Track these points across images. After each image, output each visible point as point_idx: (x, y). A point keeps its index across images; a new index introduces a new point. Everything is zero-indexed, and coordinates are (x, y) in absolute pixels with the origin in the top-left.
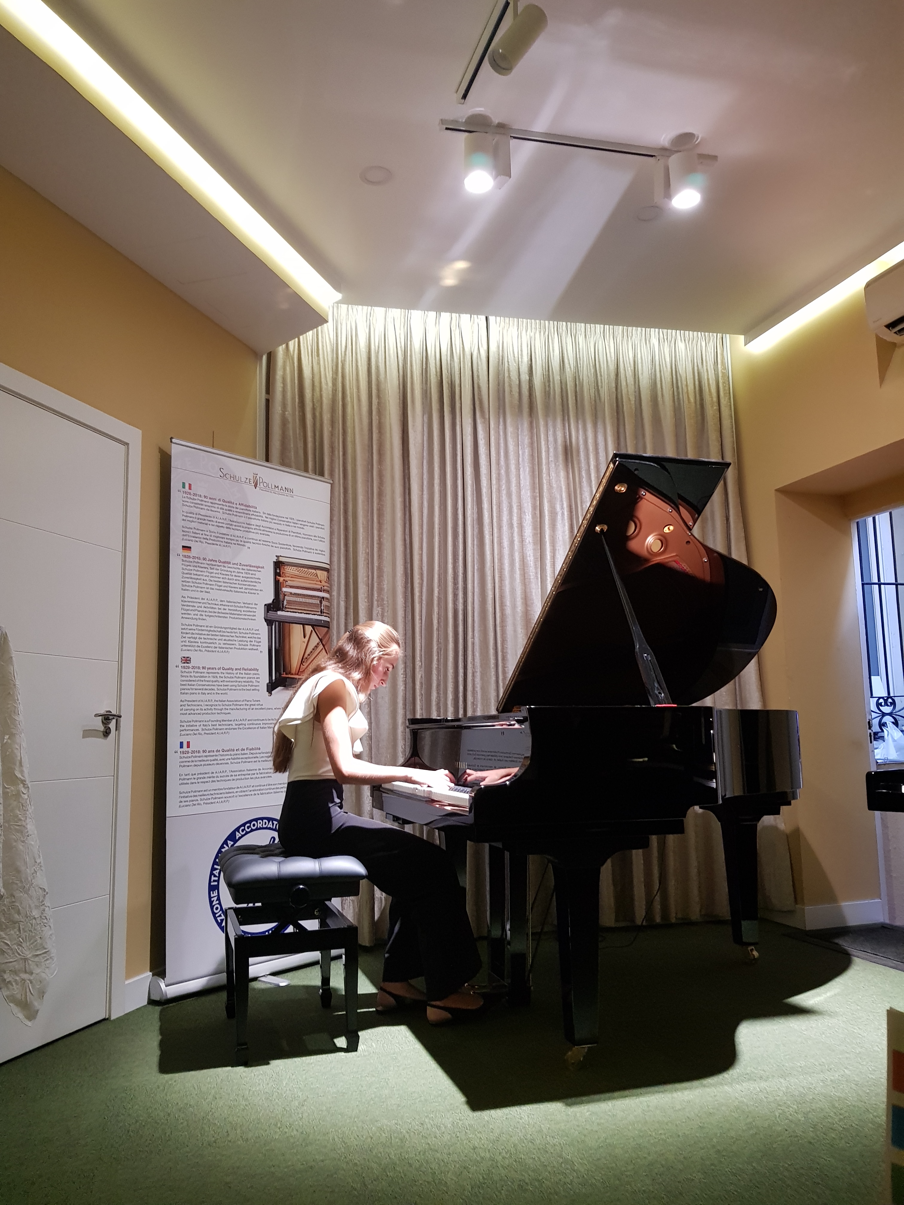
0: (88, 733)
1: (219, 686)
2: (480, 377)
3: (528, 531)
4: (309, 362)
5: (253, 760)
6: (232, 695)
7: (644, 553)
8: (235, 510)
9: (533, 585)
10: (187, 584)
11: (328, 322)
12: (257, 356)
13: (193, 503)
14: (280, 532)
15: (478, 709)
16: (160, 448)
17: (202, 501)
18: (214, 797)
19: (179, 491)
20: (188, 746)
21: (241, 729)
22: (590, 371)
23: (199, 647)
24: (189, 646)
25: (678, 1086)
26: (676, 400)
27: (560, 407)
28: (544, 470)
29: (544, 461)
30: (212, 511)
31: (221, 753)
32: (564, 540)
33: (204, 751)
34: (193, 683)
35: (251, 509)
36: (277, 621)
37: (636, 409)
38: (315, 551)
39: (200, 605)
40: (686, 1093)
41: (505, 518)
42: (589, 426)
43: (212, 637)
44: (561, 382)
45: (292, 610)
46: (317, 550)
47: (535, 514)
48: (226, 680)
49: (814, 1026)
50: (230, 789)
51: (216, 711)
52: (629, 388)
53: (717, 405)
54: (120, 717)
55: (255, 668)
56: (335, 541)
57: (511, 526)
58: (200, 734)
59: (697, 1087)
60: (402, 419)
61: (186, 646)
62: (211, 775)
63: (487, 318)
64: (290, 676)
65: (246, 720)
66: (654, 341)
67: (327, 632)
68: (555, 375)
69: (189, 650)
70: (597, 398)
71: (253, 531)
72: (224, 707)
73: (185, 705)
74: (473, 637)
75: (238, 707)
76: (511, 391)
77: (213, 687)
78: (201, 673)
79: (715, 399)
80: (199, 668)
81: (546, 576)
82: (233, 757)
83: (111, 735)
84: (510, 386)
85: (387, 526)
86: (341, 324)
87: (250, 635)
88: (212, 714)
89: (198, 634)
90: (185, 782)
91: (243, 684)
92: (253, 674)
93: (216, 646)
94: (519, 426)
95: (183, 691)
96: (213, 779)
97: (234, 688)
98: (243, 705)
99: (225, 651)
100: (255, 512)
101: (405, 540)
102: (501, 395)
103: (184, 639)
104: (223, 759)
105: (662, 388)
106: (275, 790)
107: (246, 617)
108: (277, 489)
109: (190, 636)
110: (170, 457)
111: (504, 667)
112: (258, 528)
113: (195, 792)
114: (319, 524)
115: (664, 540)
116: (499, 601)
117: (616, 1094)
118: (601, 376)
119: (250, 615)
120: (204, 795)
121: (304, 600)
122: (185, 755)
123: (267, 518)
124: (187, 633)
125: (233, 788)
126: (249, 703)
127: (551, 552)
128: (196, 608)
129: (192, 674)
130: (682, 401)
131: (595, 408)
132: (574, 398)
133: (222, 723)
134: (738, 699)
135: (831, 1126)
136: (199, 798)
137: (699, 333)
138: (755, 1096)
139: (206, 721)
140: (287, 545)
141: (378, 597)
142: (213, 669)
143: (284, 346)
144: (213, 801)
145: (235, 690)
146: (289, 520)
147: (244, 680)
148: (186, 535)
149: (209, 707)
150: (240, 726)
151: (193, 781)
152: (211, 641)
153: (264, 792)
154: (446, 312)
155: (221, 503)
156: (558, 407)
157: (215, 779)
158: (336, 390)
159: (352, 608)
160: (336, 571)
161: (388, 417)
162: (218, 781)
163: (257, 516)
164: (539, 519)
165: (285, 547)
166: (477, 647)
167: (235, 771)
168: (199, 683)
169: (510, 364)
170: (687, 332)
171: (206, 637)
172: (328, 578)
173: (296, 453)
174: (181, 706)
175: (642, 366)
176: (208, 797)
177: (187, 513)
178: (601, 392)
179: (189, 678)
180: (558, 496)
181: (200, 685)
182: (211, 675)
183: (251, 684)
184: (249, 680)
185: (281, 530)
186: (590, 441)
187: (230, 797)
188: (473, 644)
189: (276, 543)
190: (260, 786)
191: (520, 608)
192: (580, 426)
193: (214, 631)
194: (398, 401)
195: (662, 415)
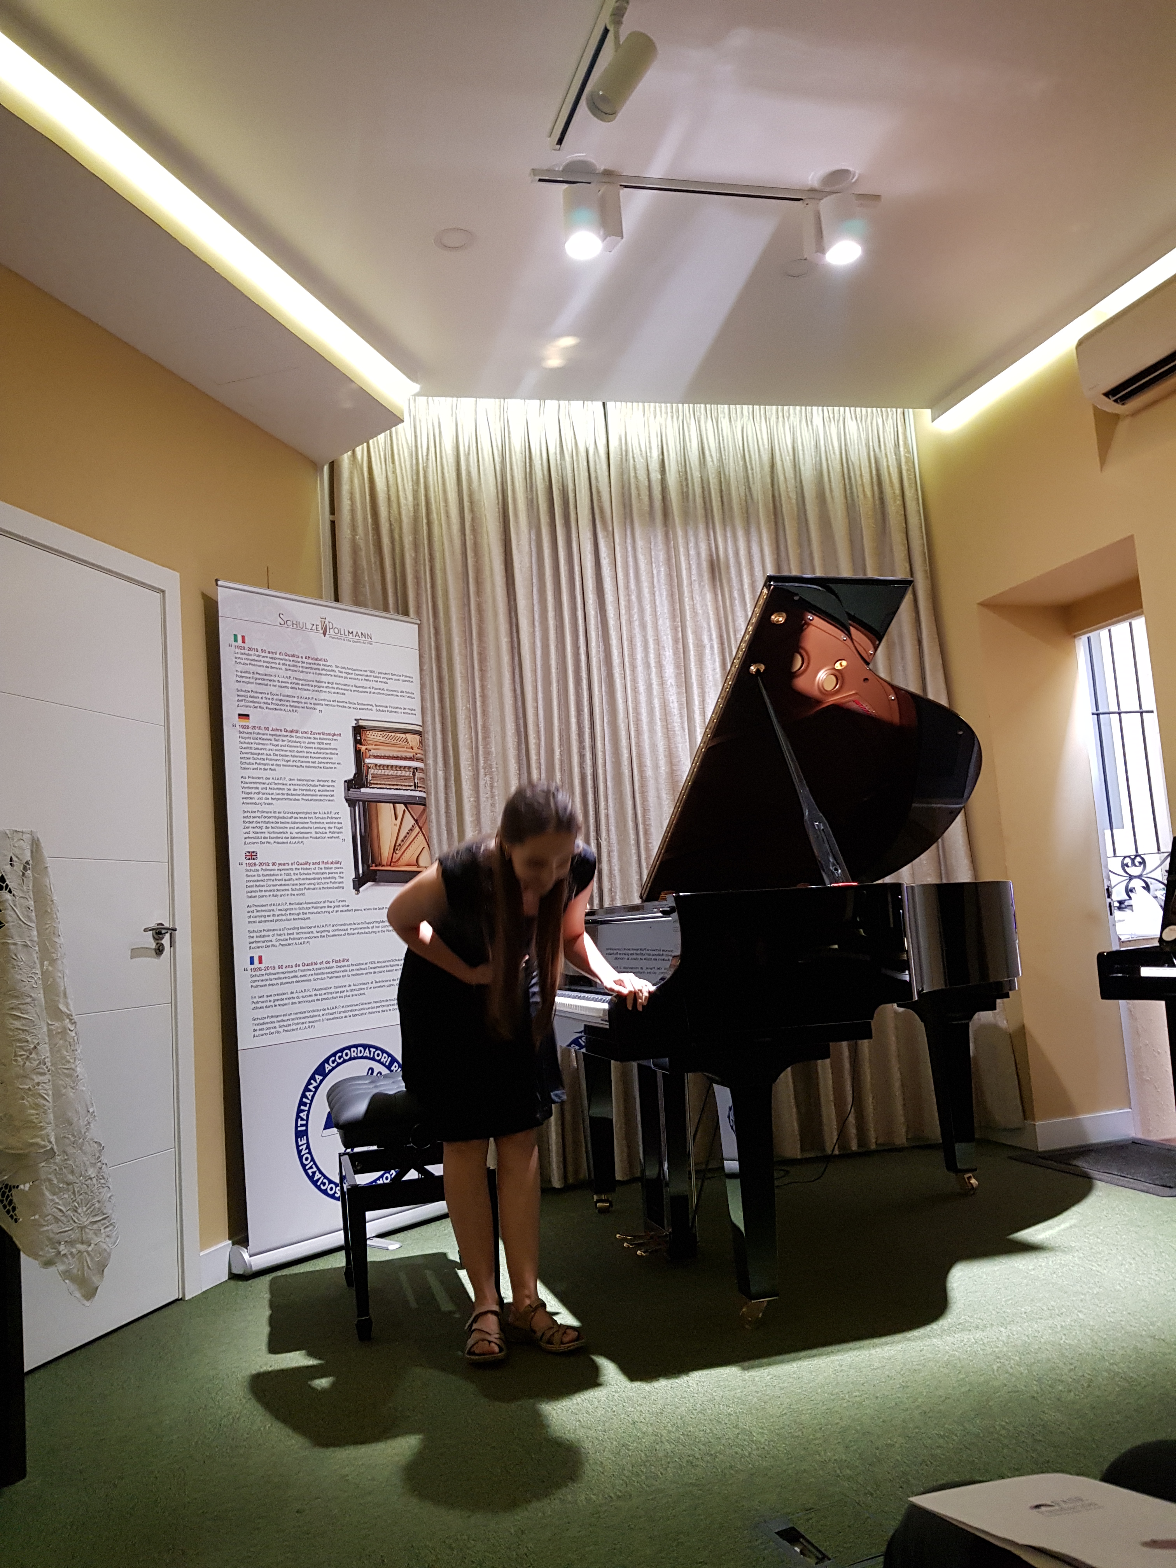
0: (136, 952)
1: (293, 885)
2: (600, 479)
3: (670, 670)
4: (382, 473)
5: (341, 974)
6: (311, 896)
7: (815, 693)
8: (300, 664)
9: (679, 739)
10: (248, 761)
11: (403, 421)
12: (316, 467)
13: (248, 659)
14: (358, 689)
15: (618, 897)
16: (203, 593)
17: (259, 656)
18: (295, 1022)
19: (230, 645)
20: (260, 962)
21: (324, 937)
22: (738, 464)
23: (267, 838)
24: (254, 838)
25: (876, 1341)
26: (848, 495)
27: (703, 512)
28: (686, 594)
29: (685, 582)
30: (272, 668)
31: (301, 968)
32: (715, 680)
33: (280, 967)
34: (261, 883)
35: (321, 663)
36: (361, 801)
37: (798, 508)
38: (403, 711)
39: (265, 786)
40: (886, 1348)
41: (639, 656)
42: (740, 534)
43: (282, 825)
44: (702, 480)
45: (379, 786)
46: (405, 709)
47: (677, 648)
48: (302, 877)
49: (1043, 1264)
50: (314, 1011)
51: (292, 917)
52: (788, 483)
53: (900, 498)
54: (175, 930)
55: (338, 860)
56: (428, 696)
57: (647, 665)
58: (273, 946)
59: (899, 1342)
60: (503, 537)
61: (251, 838)
62: (289, 996)
63: (604, 404)
64: (380, 868)
65: (329, 925)
66: (817, 420)
67: (424, 810)
68: (693, 471)
69: (254, 843)
70: (749, 498)
71: (324, 690)
72: (301, 911)
73: (253, 912)
74: (607, 809)
75: (319, 910)
76: (639, 495)
77: (286, 888)
78: (271, 870)
79: (898, 492)
80: (268, 864)
81: (695, 727)
82: (316, 972)
83: (164, 953)
84: (638, 488)
85: (492, 674)
86: (420, 421)
87: (329, 820)
88: (287, 920)
89: (265, 822)
90: (259, 1005)
91: (323, 881)
92: (336, 868)
93: (287, 835)
94: (652, 538)
95: (249, 894)
96: (294, 1001)
97: (312, 886)
98: (324, 907)
99: (298, 842)
100: (325, 666)
101: (515, 691)
102: (627, 501)
103: (247, 830)
104: (305, 976)
105: (830, 481)
106: (370, 1010)
107: (322, 798)
108: (351, 635)
109: (255, 825)
110: (217, 603)
111: (647, 843)
112: (330, 685)
113: (272, 1017)
114: (406, 676)
115: (839, 676)
116: (637, 762)
117: (803, 1354)
118: (752, 469)
119: (327, 796)
120: (284, 1021)
121: (392, 773)
122: (258, 973)
123: (341, 672)
124: (250, 822)
125: (318, 1010)
126: (332, 905)
127: (699, 696)
128: (260, 790)
129: (260, 873)
130: (856, 497)
131: (747, 512)
132: (719, 499)
133: (300, 931)
134: (942, 868)
135: (1059, 1378)
136: (277, 1025)
137: (874, 409)
138: (969, 1349)
139: (280, 930)
140: (368, 705)
141: (485, 763)
142: (285, 864)
143: (350, 453)
144: (294, 1027)
145: (314, 889)
146: (368, 673)
147: (324, 876)
148: (242, 701)
149: (283, 912)
150: (323, 933)
151: (269, 1004)
152: (281, 830)
153: (356, 1013)
154: (552, 399)
155: (283, 657)
156: (700, 512)
157: (296, 1000)
158: (418, 505)
159: (453, 778)
160: (430, 734)
161: (485, 537)
162: (299, 1002)
163: (328, 671)
164: (682, 655)
165: (366, 707)
166: (612, 820)
167: (319, 990)
168: (270, 883)
169: (636, 460)
170: (858, 409)
171: (274, 825)
172: (421, 742)
173: (372, 586)
174: (249, 912)
175: (804, 454)
176: (289, 1023)
177: (241, 672)
178: (753, 489)
179: (256, 878)
180: (705, 625)
181: (270, 886)
182: (283, 872)
183: (333, 880)
184: (331, 876)
185: (360, 687)
186: (742, 553)
187: (315, 1022)
188: (607, 816)
189: (354, 704)
190: (352, 1006)
191: (663, 769)
192: (729, 535)
193: (284, 818)
194: (497, 515)
195: (832, 517)
